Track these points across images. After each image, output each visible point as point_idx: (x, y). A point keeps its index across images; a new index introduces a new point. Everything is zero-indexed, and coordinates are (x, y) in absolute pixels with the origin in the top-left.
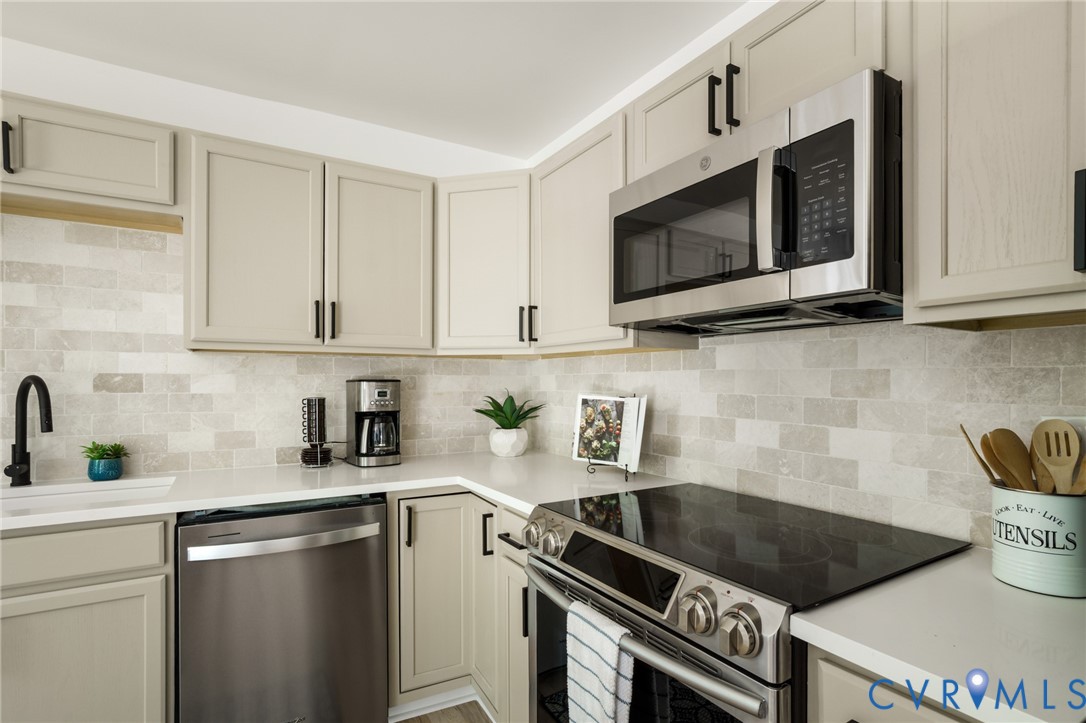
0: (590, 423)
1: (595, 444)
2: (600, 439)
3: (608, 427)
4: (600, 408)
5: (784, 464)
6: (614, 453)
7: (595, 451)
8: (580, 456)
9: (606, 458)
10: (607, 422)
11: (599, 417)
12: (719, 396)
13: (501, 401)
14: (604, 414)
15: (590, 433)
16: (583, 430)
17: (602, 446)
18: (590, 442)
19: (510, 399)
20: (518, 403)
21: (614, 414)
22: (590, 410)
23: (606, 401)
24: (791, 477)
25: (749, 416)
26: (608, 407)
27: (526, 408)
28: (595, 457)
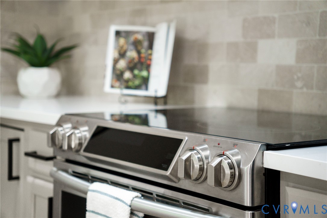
0: (122, 55)
1: (127, 75)
2: (131, 69)
3: (140, 57)
4: (132, 39)
5: (298, 78)
6: (145, 82)
7: (127, 81)
8: (112, 87)
9: (137, 87)
10: (139, 52)
11: (131, 47)
12: (245, 20)
13: (31, 41)
14: (137, 44)
15: (122, 64)
16: (116, 61)
17: (135, 76)
18: (122, 73)
19: (41, 39)
20: (49, 44)
21: (146, 44)
22: (122, 41)
23: (137, 32)
24: (305, 90)
25: (270, 36)
26: (140, 37)
27: (58, 48)
28: (128, 87)
